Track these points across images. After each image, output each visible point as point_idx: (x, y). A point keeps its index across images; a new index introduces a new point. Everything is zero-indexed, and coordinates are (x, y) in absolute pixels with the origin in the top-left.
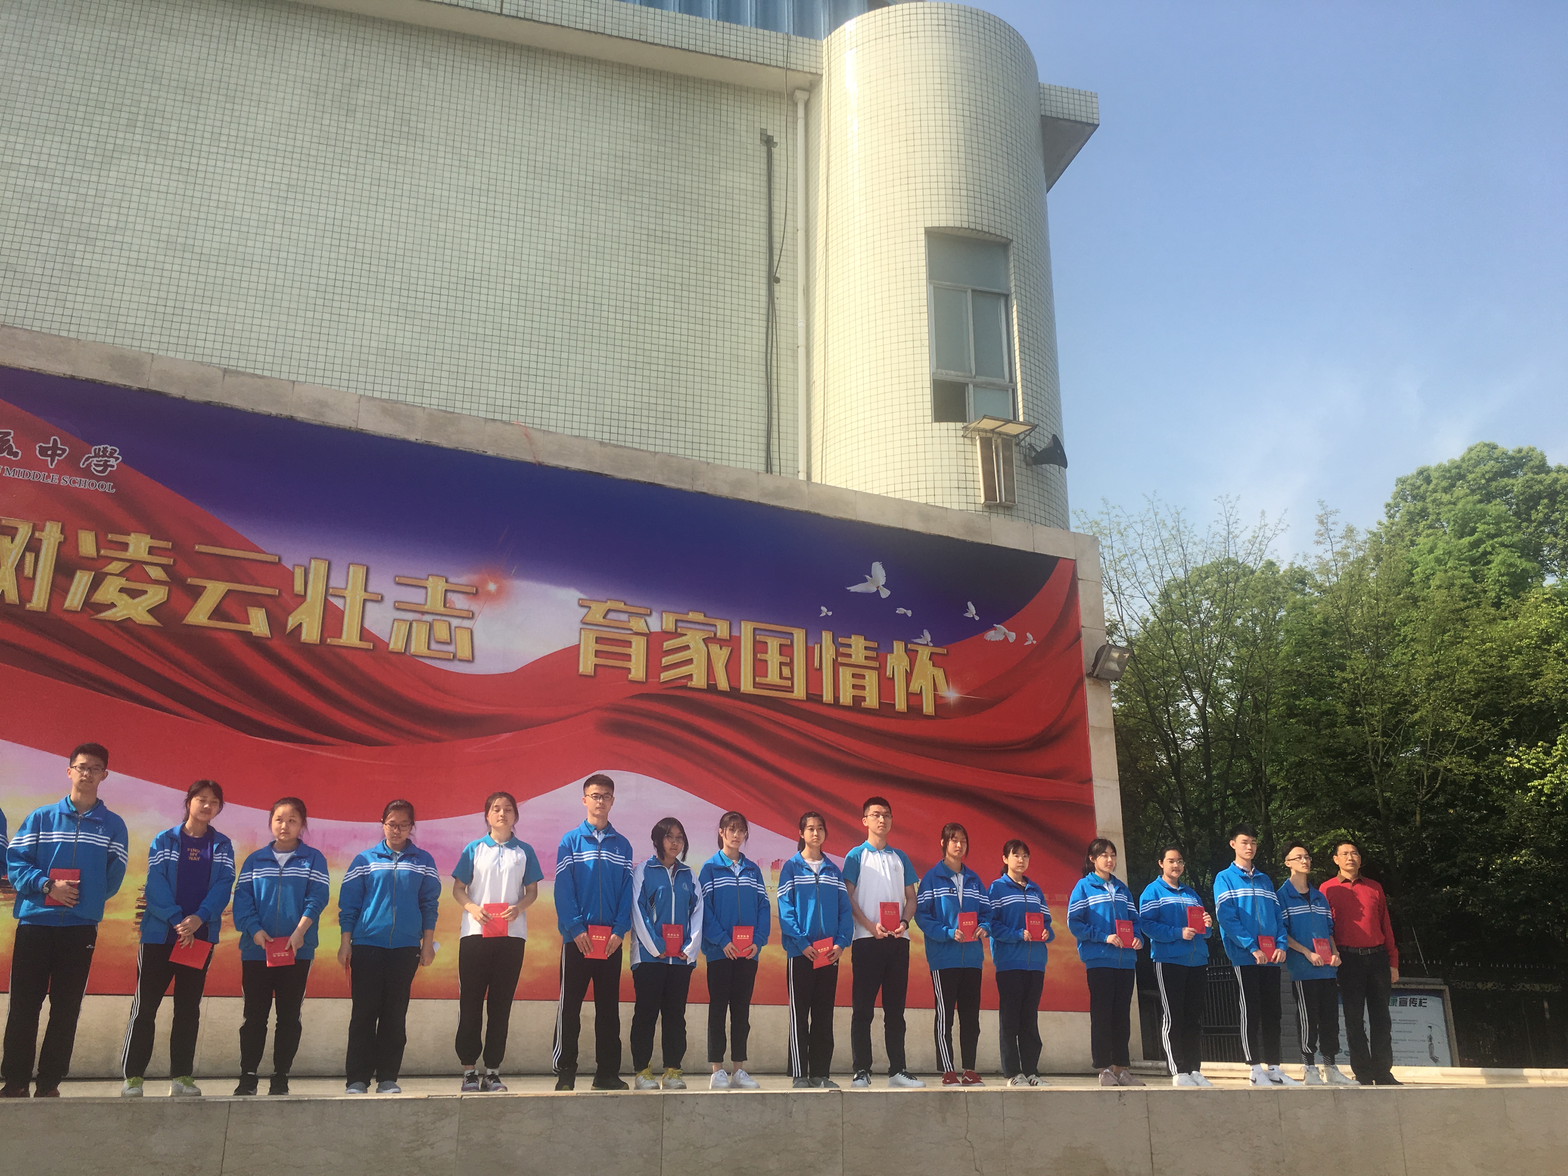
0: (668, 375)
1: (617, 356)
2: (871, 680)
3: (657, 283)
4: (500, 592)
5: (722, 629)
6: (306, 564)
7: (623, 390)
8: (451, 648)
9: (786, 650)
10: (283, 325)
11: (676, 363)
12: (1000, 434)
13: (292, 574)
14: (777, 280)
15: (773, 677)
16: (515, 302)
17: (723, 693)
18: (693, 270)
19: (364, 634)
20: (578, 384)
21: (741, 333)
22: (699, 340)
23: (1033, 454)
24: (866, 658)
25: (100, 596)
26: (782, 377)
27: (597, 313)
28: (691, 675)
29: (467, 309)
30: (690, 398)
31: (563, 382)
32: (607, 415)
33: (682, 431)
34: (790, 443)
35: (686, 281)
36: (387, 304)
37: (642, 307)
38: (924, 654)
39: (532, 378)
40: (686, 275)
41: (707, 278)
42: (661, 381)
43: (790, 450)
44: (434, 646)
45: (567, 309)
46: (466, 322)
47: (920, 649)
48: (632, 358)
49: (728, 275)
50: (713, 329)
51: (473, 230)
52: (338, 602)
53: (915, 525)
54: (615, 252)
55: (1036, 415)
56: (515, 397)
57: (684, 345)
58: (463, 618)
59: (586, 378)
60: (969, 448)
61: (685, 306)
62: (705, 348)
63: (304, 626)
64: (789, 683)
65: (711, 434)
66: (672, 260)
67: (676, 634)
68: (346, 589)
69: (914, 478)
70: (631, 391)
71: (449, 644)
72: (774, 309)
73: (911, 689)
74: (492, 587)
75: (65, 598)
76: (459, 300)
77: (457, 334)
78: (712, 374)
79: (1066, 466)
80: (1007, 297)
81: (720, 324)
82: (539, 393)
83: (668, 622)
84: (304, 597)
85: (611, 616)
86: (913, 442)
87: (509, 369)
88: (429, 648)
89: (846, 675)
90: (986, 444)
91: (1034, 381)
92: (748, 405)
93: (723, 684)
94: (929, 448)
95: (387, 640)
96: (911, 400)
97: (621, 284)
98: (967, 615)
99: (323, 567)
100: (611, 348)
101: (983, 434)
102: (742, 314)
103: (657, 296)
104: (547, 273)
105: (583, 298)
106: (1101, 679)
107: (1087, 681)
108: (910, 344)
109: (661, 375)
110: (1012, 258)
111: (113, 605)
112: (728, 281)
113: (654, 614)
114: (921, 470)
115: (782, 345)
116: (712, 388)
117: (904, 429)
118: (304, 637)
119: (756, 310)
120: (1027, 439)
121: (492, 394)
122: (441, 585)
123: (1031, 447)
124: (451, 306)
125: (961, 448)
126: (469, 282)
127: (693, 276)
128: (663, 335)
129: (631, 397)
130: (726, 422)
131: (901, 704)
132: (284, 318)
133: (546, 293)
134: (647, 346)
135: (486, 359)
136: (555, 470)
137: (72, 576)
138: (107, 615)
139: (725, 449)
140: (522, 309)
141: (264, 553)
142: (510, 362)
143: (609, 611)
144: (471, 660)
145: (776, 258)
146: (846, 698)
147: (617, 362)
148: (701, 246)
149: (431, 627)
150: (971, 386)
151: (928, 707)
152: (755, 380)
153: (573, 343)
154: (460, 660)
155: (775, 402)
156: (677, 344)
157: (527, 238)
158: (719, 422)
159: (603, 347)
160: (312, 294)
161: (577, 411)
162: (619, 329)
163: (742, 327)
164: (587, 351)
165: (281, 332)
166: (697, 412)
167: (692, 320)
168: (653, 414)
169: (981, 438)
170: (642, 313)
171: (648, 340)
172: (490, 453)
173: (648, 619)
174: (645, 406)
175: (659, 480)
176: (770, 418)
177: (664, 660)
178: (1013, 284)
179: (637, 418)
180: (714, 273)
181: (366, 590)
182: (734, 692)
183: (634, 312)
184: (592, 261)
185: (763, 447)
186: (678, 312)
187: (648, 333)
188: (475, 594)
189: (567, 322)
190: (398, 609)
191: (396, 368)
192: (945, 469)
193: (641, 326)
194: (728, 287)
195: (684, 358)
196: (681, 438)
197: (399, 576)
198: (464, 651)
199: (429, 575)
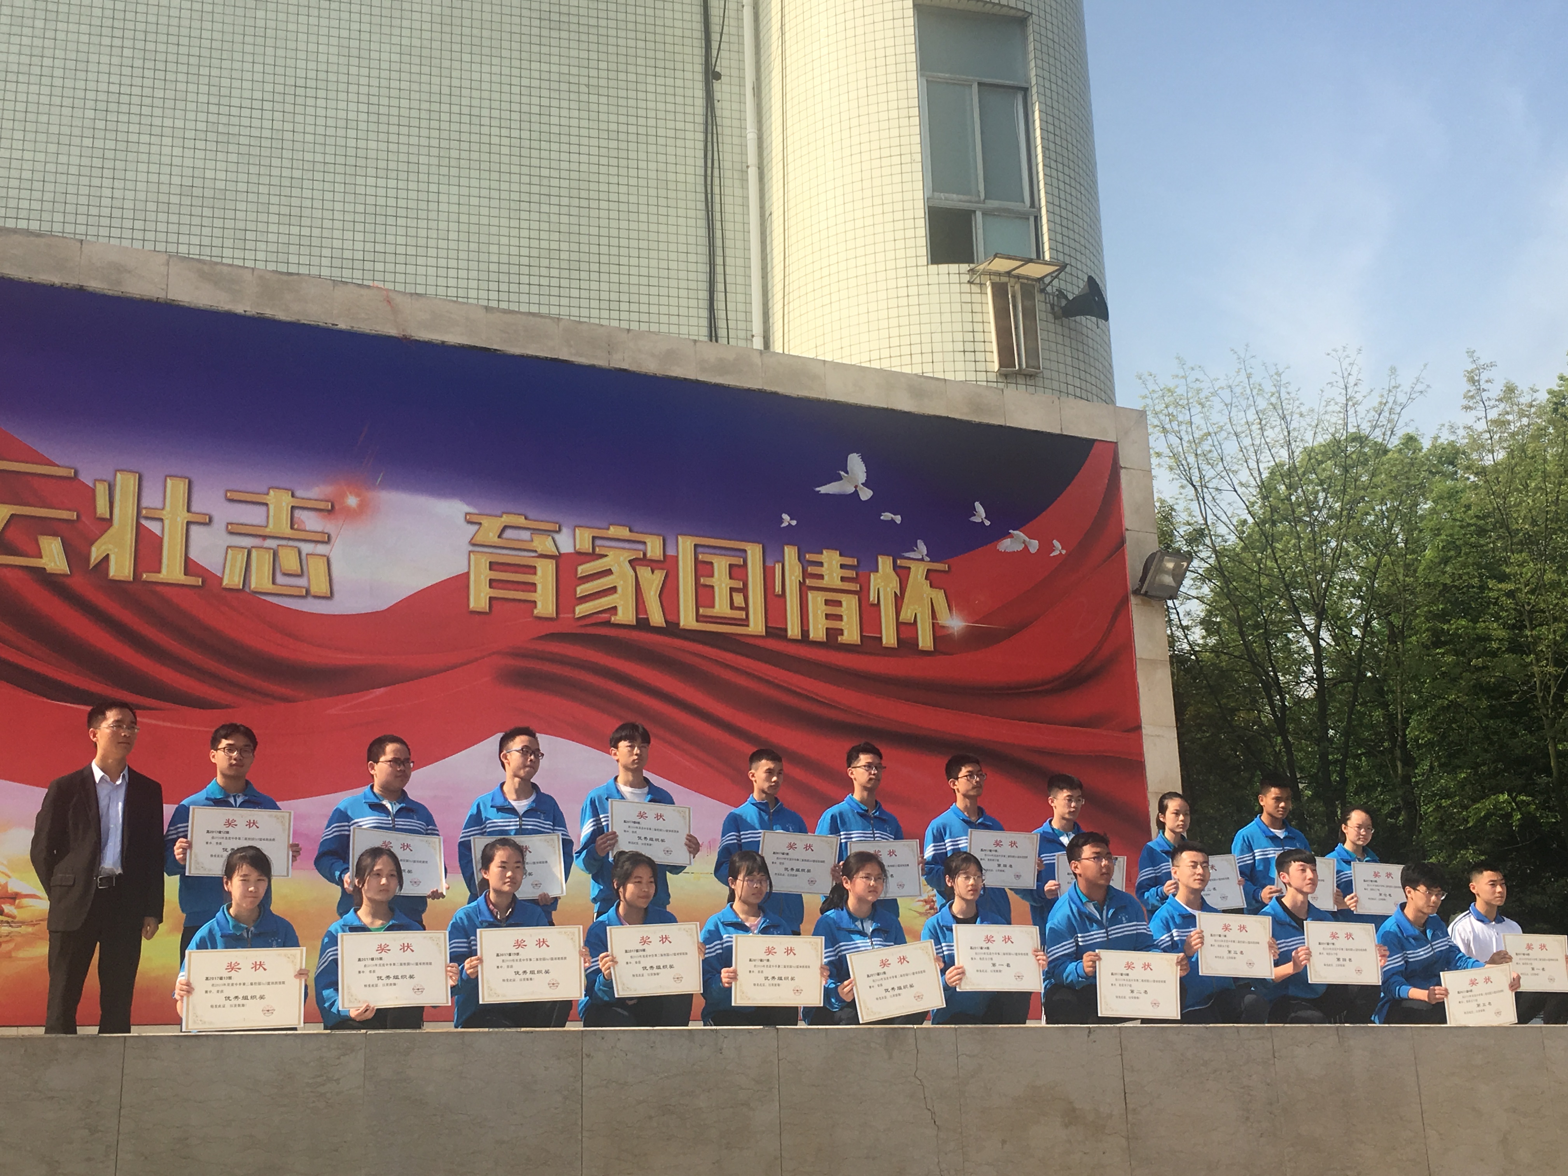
0: (574, 211)
1: (505, 186)
2: (850, 606)
3: (555, 85)
4: (363, 508)
5: (654, 547)
6: (110, 478)
7: (514, 232)
8: (303, 582)
9: (738, 571)
10: (52, 158)
11: (584, 194)
12: (1018, 277)
13: (93, 491)
14: (718, 76)
15: (721, 607)
16: (363, 117)
17: (657, 630)
18: (603, 65)
19: (190, 566)
20: (453, 226)
21: (671, 150)
22: (613, 162)
23: (1064, 303)
24: (843, 579)
26: (728, 208)
27: (475, 129)
28: (616, 607)
29: (299, 128)
30: (604, 241)
31: (432, 224)
32: (494, 267)
33: (594, 286)
34: (740, 298)
35: (593, 82)
36: (190, 125)
37: (535, 118)
38: (918, 572)
39: (391, 220)
40: (593, 73)
41: (622, 76)
42: (564, 219)
43: (741, 307)
44: (280, 579)
45: (435, 124)
46: (298, 146)
47: (913, 566)
48: (525, 188)
49: (651, 71)
50: (633, 146)
51: (303, 19)
52: (154, 527)
53: (904, 403)
54: (496, 43)
55: (1067, 250)
56: (369, 247)
57: (594, 168)
58: (317, 542)
59: (464, 218)
60: (977, 298)
61: (594, 116)
62: (623, 171)
63: (112, 558)
64: (743, 615)
65: (634, 289)
66: (574, 53)
67: (594, 556)
68: (163, 509)
69: (906, 340)
70: (525, 233)
71: (300, 576)
72: (714, 116)
73: (902, 618)
74: (352, 501)
76: (289, 117)
77: (287, 163)
78: (633, 208)
79: (1105, 317)
80: (1025, 91)
81: (642, 139)
82: (401, 240)
83: (583, 540)
84: (108, 522)
85: (509, 534)
86: (903, 292)
87: (360, 208)
88: (274, 583)
89: (816, 601)
90: (1000, 291)
91: (1063, 203)
92: (683, 248)
93: (657, 618)
94: (924, 299)
95: (219, 575)
96: (900, 235)
97: (506, 88)
98: (973, 519)
99: (131, 481)
100: (495, 176)
101: (996, 279)
102: (671, 124)
103: (555, 103)
104: (405, 76)
105: (456, 109)
106: (1151, 597)
107: (1133, 600)
108: (896, 160)
109: (564, 210)
110: (1031, 38)
112: (650, 79)
113: (565, 530)
114: (915, 329)
115: (727, 165)
116: (634, 225)
117: (891, 274)
118: (114, 572)
119: (689, 118)
120: (1056, 282)
121: (337, 244)
122: (286, 500)
123: (1061, 294)
124: (277, 125)
125: (967, 297)
126: (300, 91)
127: (603, 74)
128: (565, 156)
129: (524, 242)
130: (654, 272)
131: (889, 638)
132: (52, 148)
133: (404, 103)
134: (544, 172)
135: (328, 196)
136: (429, 345)
139: (654, 309)
140: (373, 127)
141: (56, 465)
142: (361, 199)
143: (505, 528)
144: (330, 596)
145: (715, 45)
146: (817, 632)
147: (505, 195)
148: (612, 32)
149: (275, 554)
150: (979, 214)
151: (925, 641)
152: (692, 213)
153: (444, 170)
154: (316, 597)
155: (719, 243)
156: (584, 167)
157: (375, 29)
158: (644, 271)
159: (485, 175)
160: (90, 114)
161: (453, 263)
162: (505, 150)
163: (671, 142)
164: (464, 182)
165: (51, 167)
166: (614, 260)
167: (604, 135)
168: (555, 263)
169: (993, 285)
170: (535, 127)
171: (545, 163)
172: (342, 326)
173: (557, 536)
174: (544, 253)
175: (564, 354)
176: (712, 265)
177: (579, 589)
178: (1033, 73)
179: (535, 271)
180: (631, 68)
181: (189, 510)
182: (672, 628)
183: (525, 125)
184: (466, 57)
185: (704, 304)
186: (584, 123)
187: (545, 154)
188: (330, 511)
189: (434, 143)
190: (231, 533)
191: (207, 212)
192: (947, 327)
193: (535, 144)
194: (651, 88)
195: (594, 186)
196: (594, 295)
197: (229, 491)
198: (319, 586)
199: (269, 488)
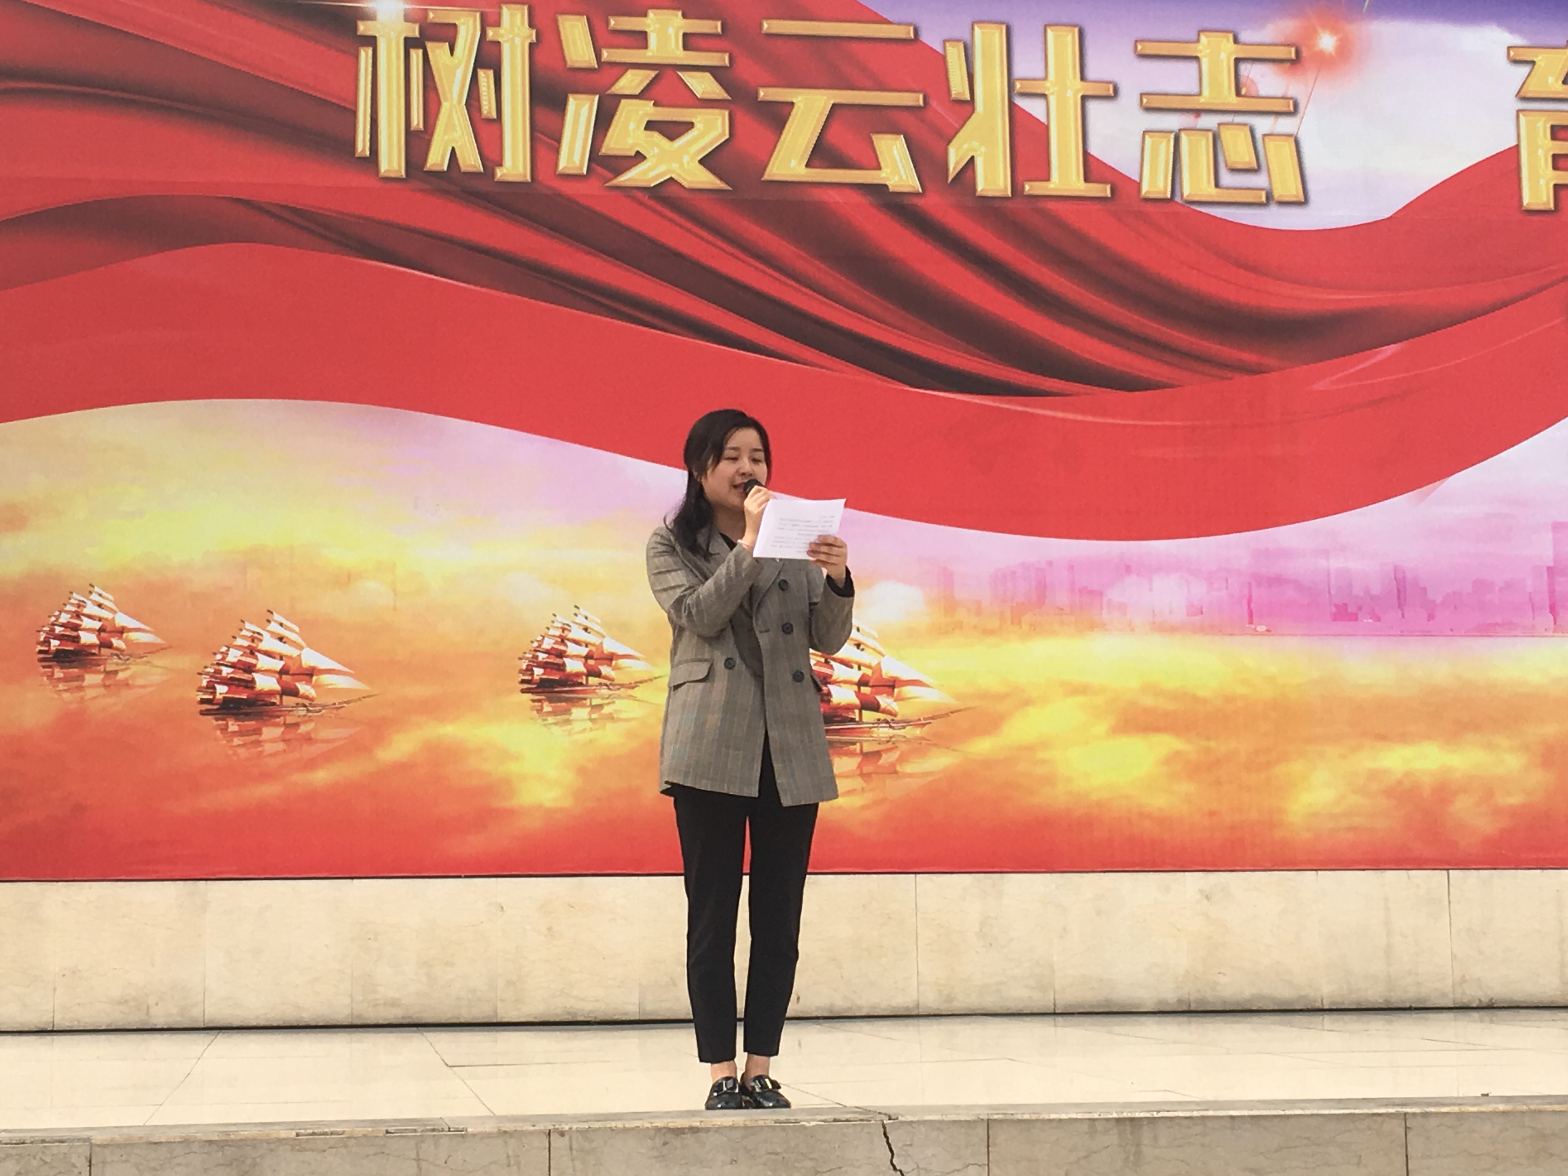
4: (1343, 50)
6: (967, 37)
8: (1260, 180)
13: (944, 58)
19: (1092, 168)
25: (615, 144)
44: (1227, 179)
52: (1033, 107)
58: (1277, 114)
63: (980, 163)
68: (1046, 78)
71: (1255, 171)
74: (1327, 42)
75: (557, 151)
84: (967, 106)
88: (1217, 185)
95: (1136, 178)
99: (997, 36)
111: (639, 157)
118: (983, 186)
122: (1227, 50)
137: (561, 107)
138: (632, 177)
141: (887, 22)
144: (1303, 202)
149: (1216, 138)
154: (1282, 203)
181: (1083, 78)
188: (1295, 61)
190: (1148, 109)
197: (1143, 41)
198: (1288, 187)
199: (1199, 32)
